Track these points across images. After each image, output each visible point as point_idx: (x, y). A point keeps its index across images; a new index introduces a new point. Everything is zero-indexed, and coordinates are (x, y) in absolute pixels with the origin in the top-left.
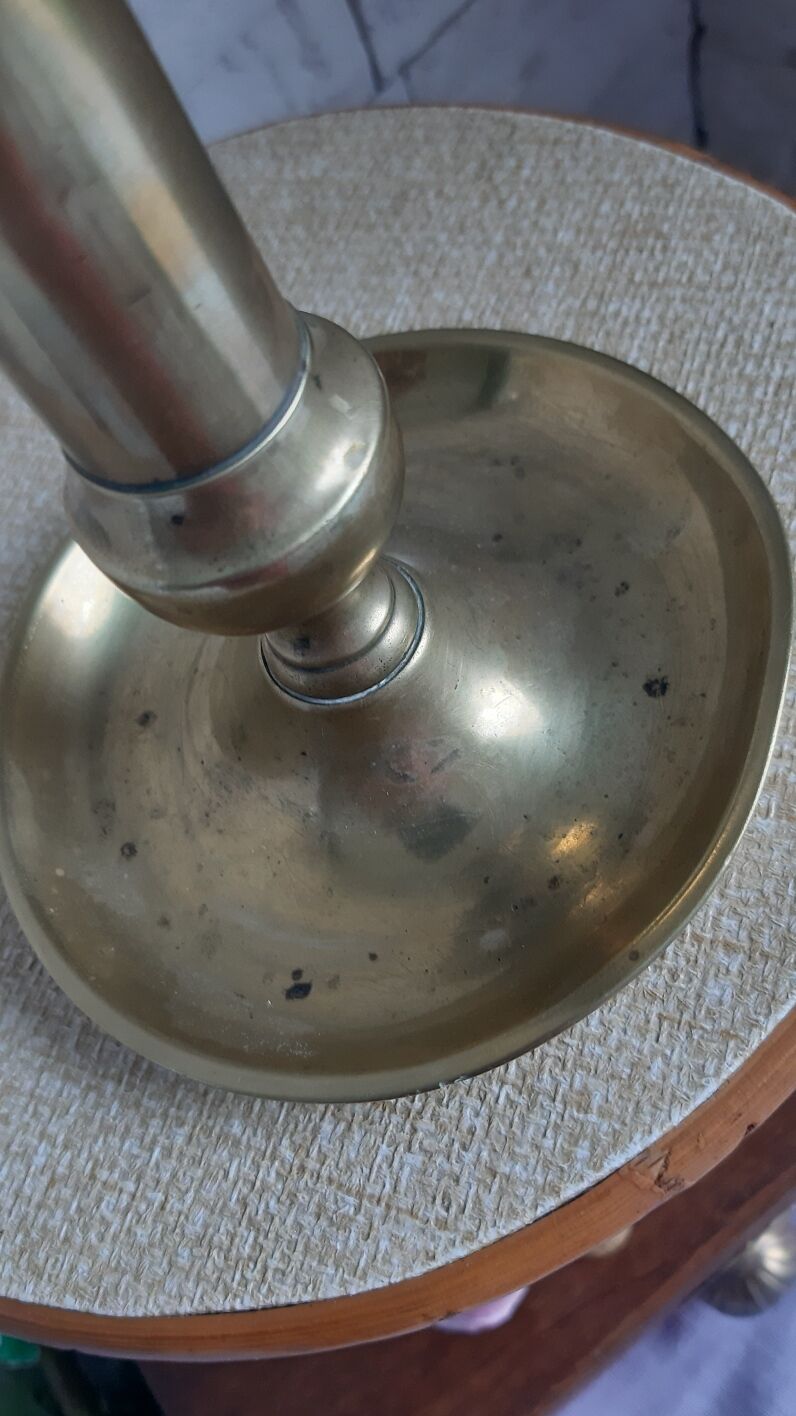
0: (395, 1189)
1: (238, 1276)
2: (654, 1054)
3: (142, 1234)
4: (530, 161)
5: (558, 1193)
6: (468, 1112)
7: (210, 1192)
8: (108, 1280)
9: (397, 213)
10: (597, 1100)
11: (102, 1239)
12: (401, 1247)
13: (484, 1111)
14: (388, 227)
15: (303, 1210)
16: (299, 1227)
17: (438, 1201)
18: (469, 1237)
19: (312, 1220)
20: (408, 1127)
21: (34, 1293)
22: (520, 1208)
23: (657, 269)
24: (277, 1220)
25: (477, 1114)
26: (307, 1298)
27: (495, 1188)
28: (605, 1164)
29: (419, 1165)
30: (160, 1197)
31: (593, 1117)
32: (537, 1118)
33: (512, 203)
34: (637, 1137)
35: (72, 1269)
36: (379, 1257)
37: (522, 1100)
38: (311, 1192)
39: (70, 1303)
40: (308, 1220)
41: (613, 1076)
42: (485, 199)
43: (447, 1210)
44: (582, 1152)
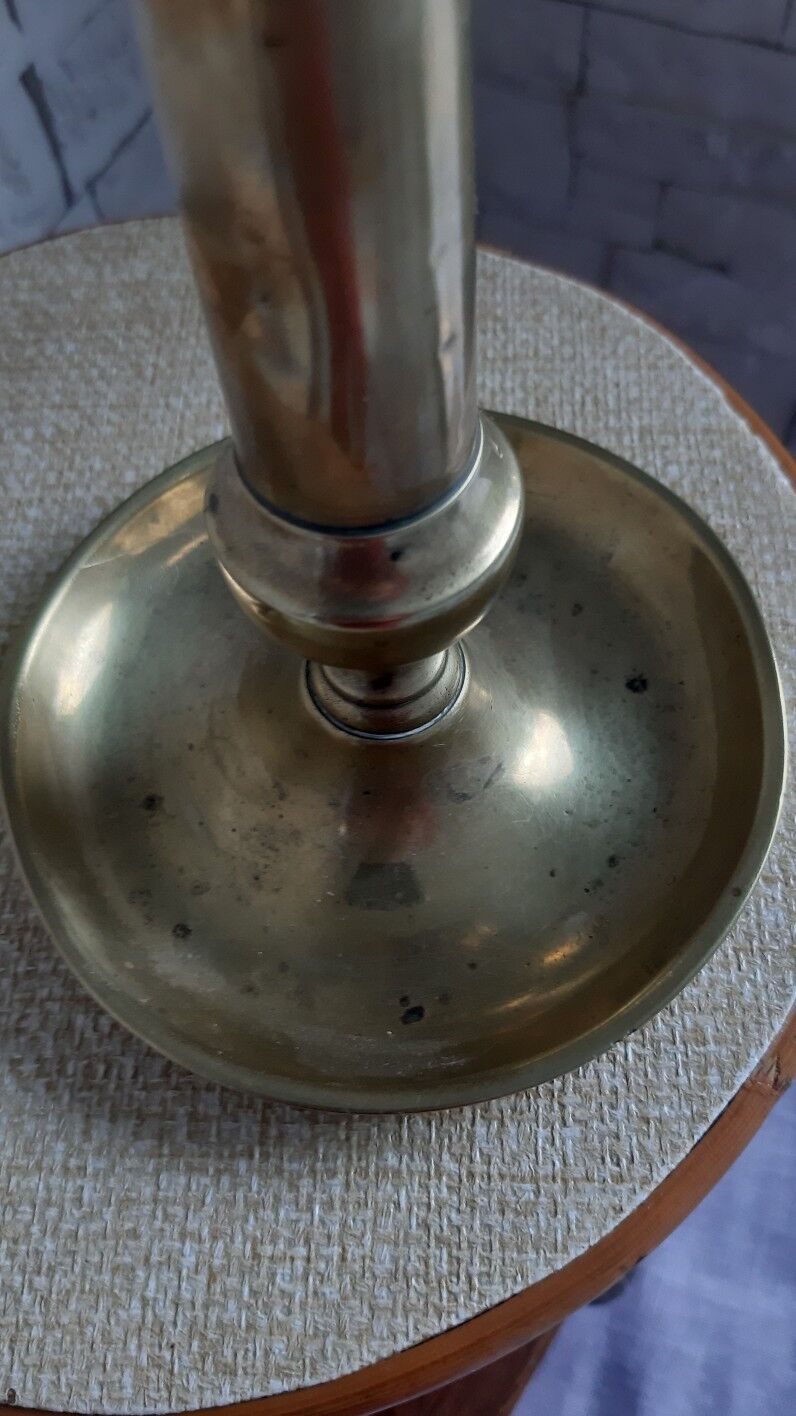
0: (565, 1162)
1: (445, 1295)
2: (741, 981)
3: (331, 1292)
5: (706, 1119)
6: (605, 1076)
7: (387, 1227)
8: (311, 1349)
10: (710, 1032)
11: (289, 1312)
12: (589, 1211)
13: (619, 1071)
15: (487, 1210)
16: (489, 1228)
17: (608, 1159)
18: (645, 1181)
19: (498, 1216)
20: (556, 1106)
21: (233, 1393)
22: (680, 1142)
23: (505, 347)
24: (464, 1230)
25: (614, 1075)
26: (518, 1289)
27: (653, 1132)
28: (736, 1082)
29: (578, 1135)
30: (337, 1250)
31: (712, 1047)
32: (665, 1061)
34: (753, 1052)
35: (267, 1353)
36: (573, 1227)
37: (648, 1051)
38: (488, 1193)
39: (277, 1386)
40: (494, 1218)
41: (715, 1009)
43: (618, 1165)
44: (714, 1078)
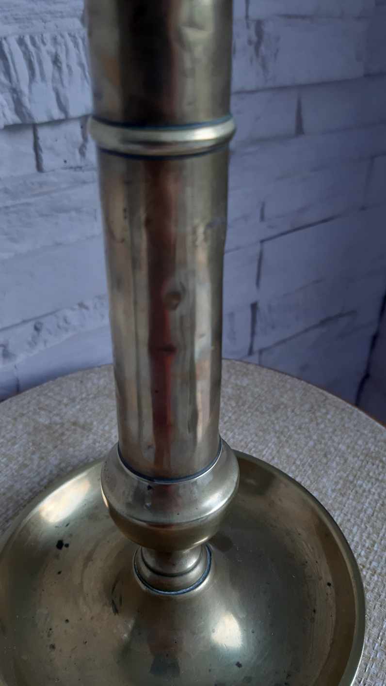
4: (332, 413)
9: (275, 412)
14: (270, 416)
33: (322, 426)
42: (311, 420)
